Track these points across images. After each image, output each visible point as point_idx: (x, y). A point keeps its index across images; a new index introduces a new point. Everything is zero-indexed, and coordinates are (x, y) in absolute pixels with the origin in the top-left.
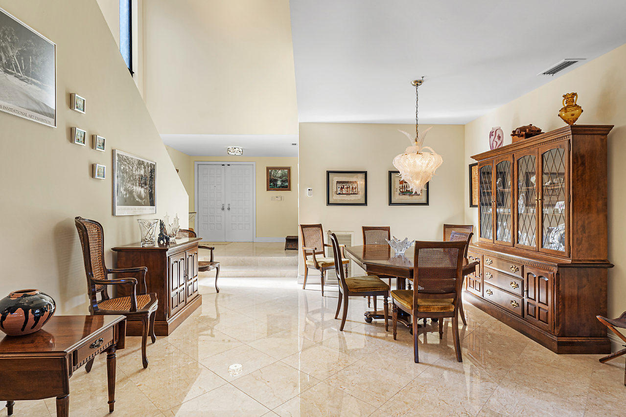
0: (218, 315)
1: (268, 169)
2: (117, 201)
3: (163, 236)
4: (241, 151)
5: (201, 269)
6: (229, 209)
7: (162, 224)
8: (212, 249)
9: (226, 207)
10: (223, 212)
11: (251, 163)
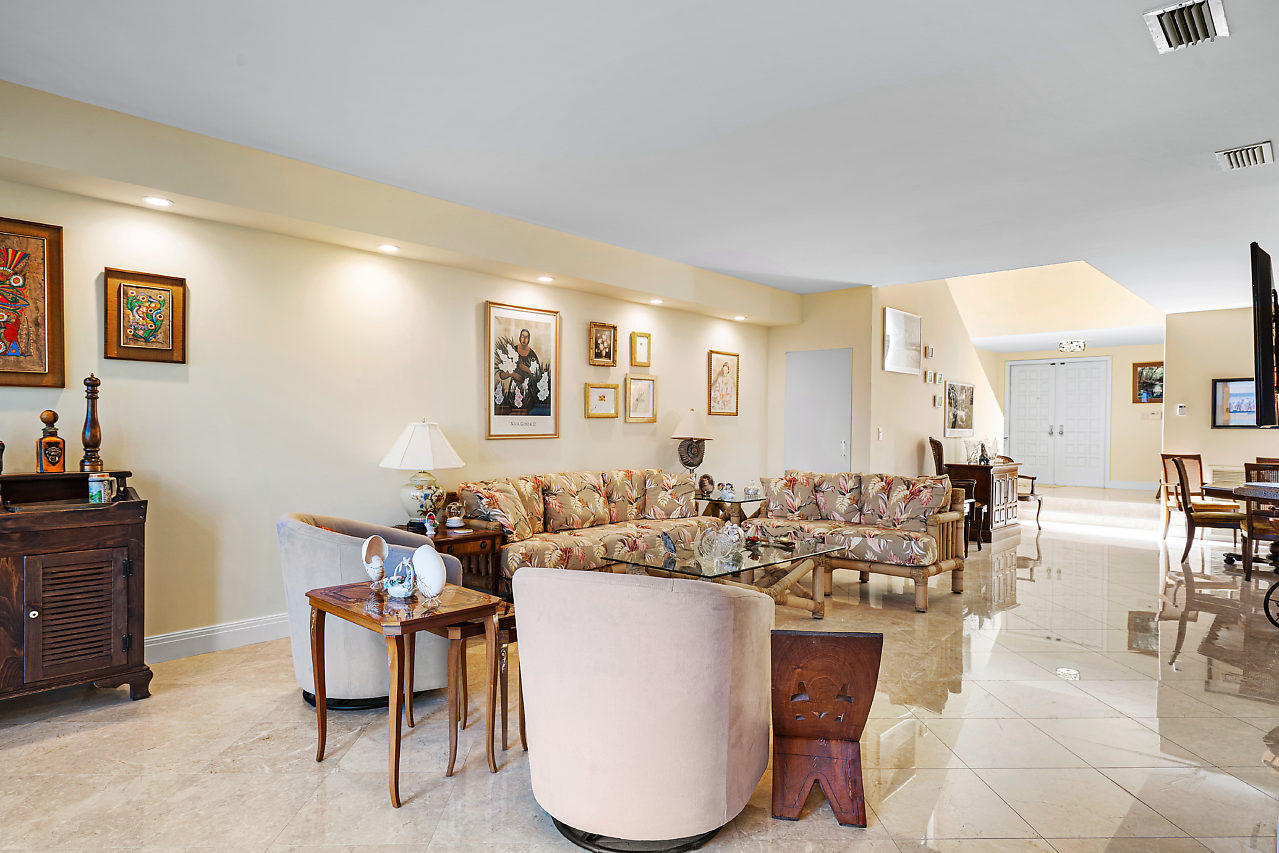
0: (1039, 558)
1: (1135, 366)
2: (947, 425)
3: (983, 458)
4: (1082, 345)
5: (1021, 498)
6: (1061, 433)
7: (983, 446)
8: (1034, 479)
9: (1056, 431)
10: (1051, 438)
11: (1105, 358)
